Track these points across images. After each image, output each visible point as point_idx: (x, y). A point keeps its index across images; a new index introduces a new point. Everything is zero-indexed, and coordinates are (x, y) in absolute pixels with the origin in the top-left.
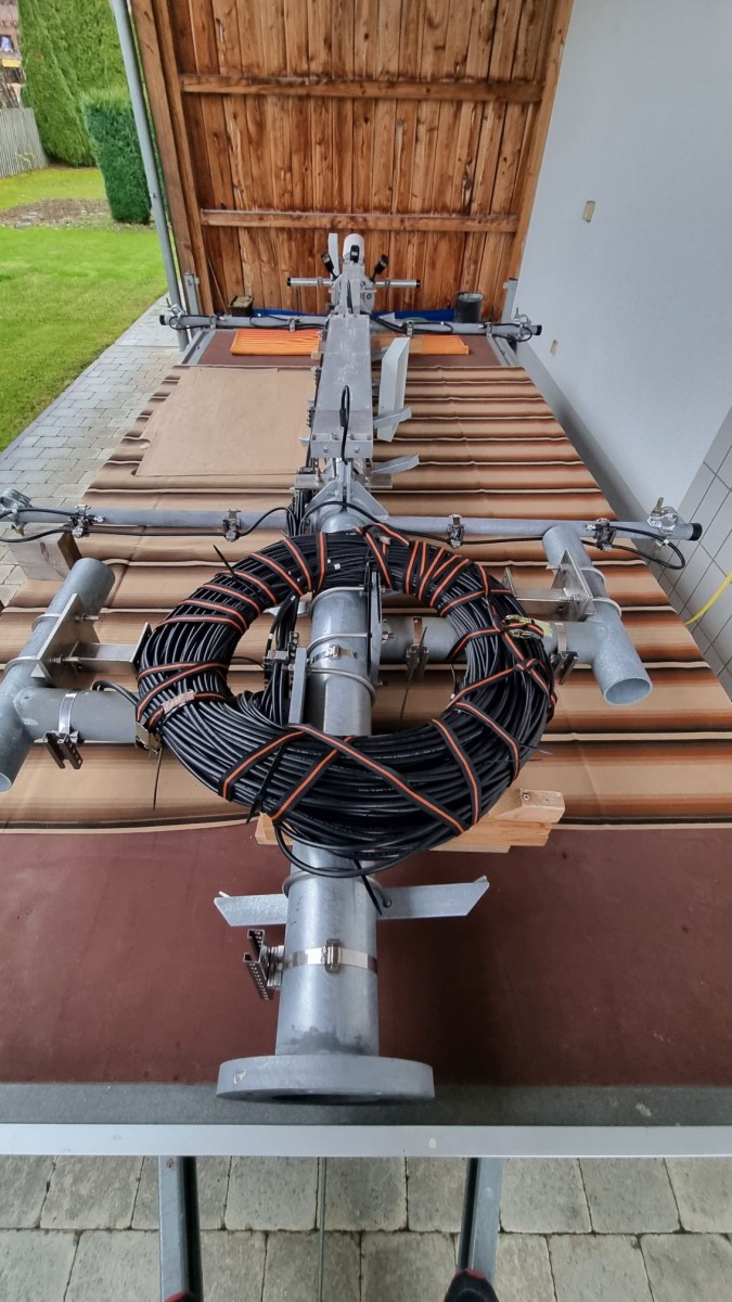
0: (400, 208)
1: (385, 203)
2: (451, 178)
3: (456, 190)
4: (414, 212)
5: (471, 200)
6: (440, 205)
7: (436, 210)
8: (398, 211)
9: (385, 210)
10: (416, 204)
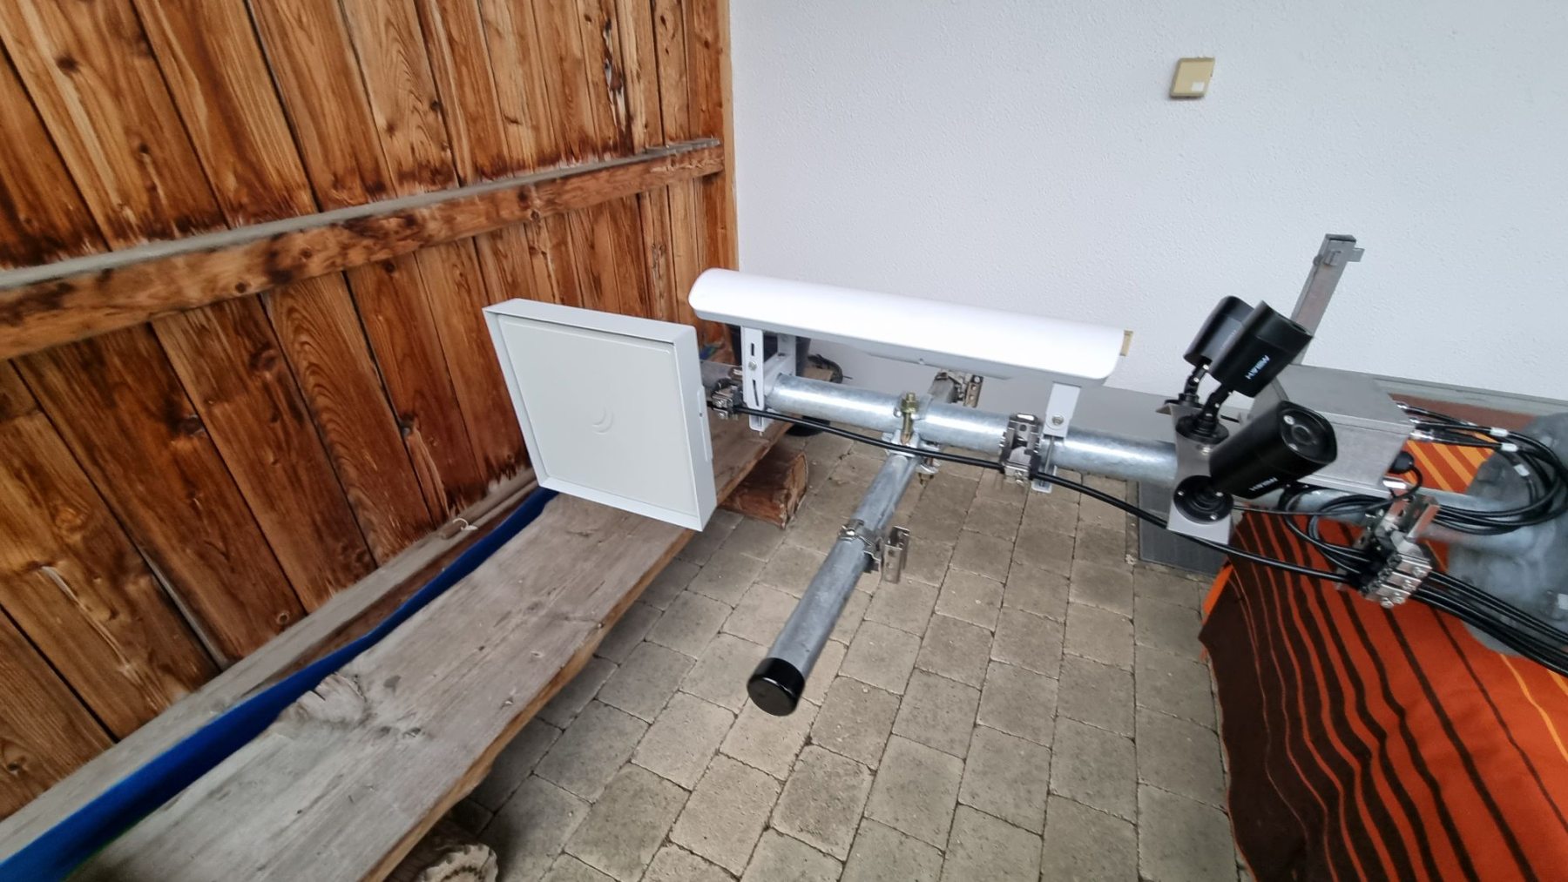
0: (483, 160)
1: (434, 154)
2: (579, 63)
3: (598, 96)
4: (522, 166)
5: (630, 118)
6: (574, 136)
7: (570, 154)
8: (480, 172)
9: (440, 175)
10: (522, 142)
